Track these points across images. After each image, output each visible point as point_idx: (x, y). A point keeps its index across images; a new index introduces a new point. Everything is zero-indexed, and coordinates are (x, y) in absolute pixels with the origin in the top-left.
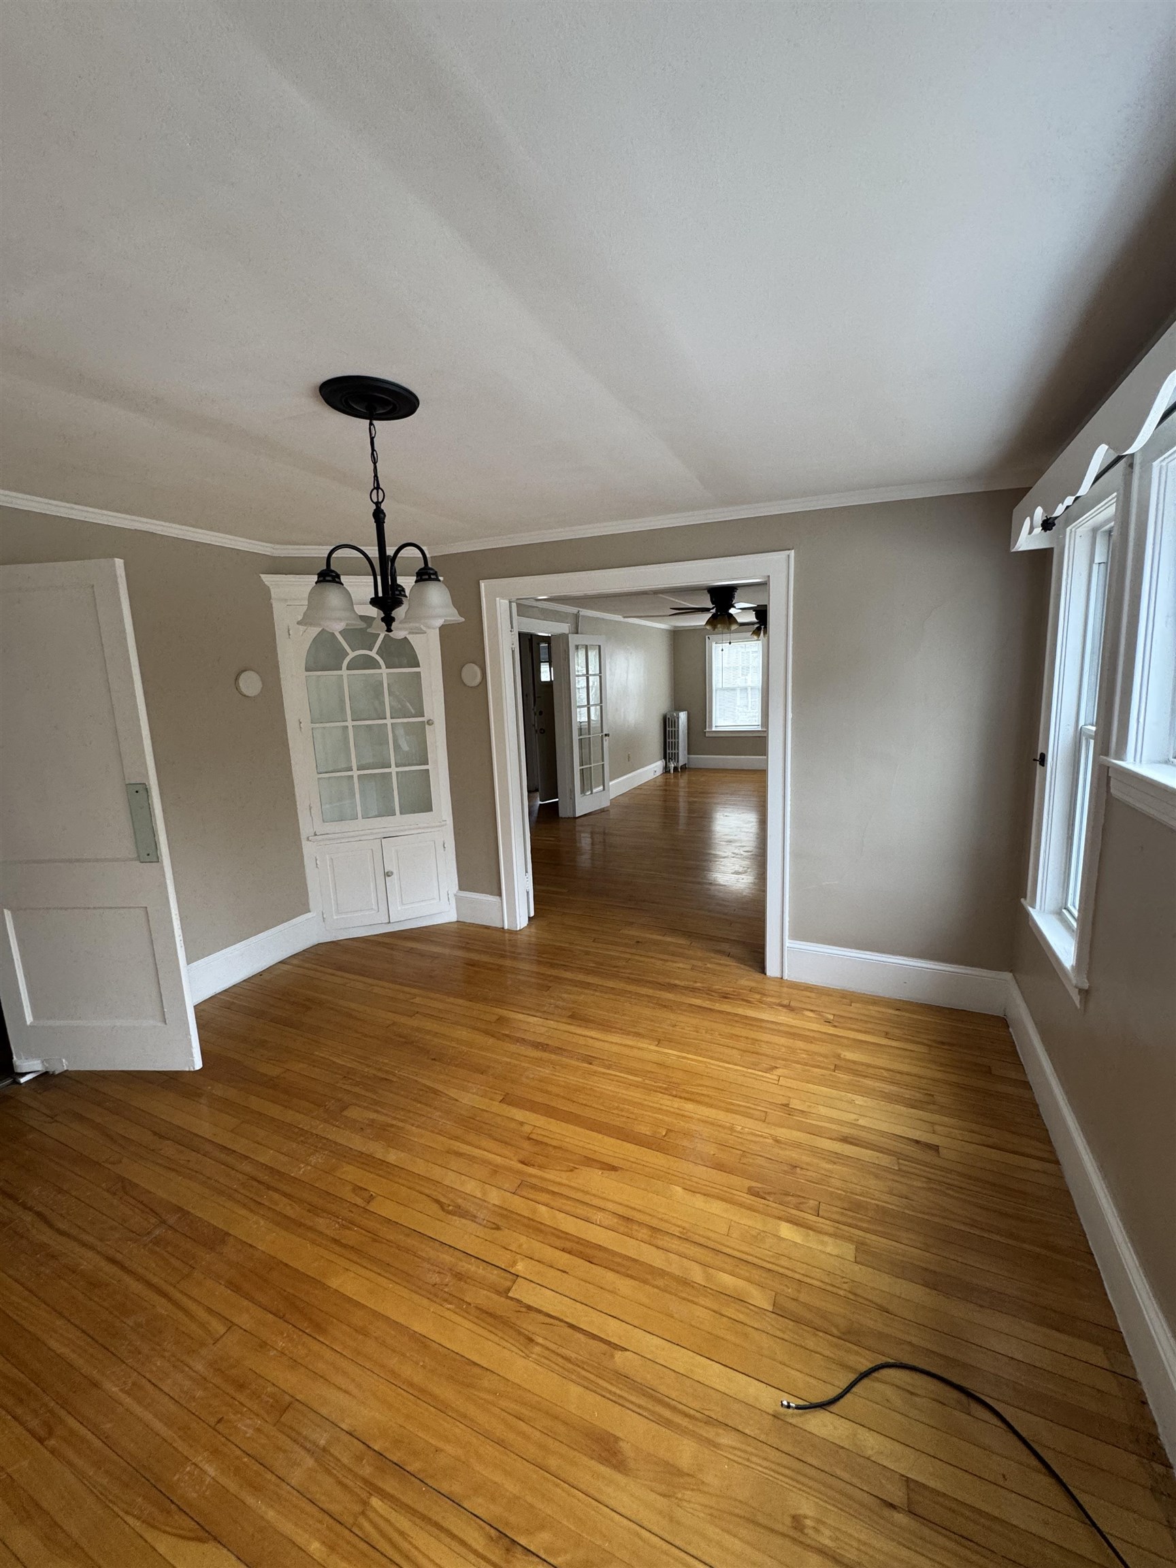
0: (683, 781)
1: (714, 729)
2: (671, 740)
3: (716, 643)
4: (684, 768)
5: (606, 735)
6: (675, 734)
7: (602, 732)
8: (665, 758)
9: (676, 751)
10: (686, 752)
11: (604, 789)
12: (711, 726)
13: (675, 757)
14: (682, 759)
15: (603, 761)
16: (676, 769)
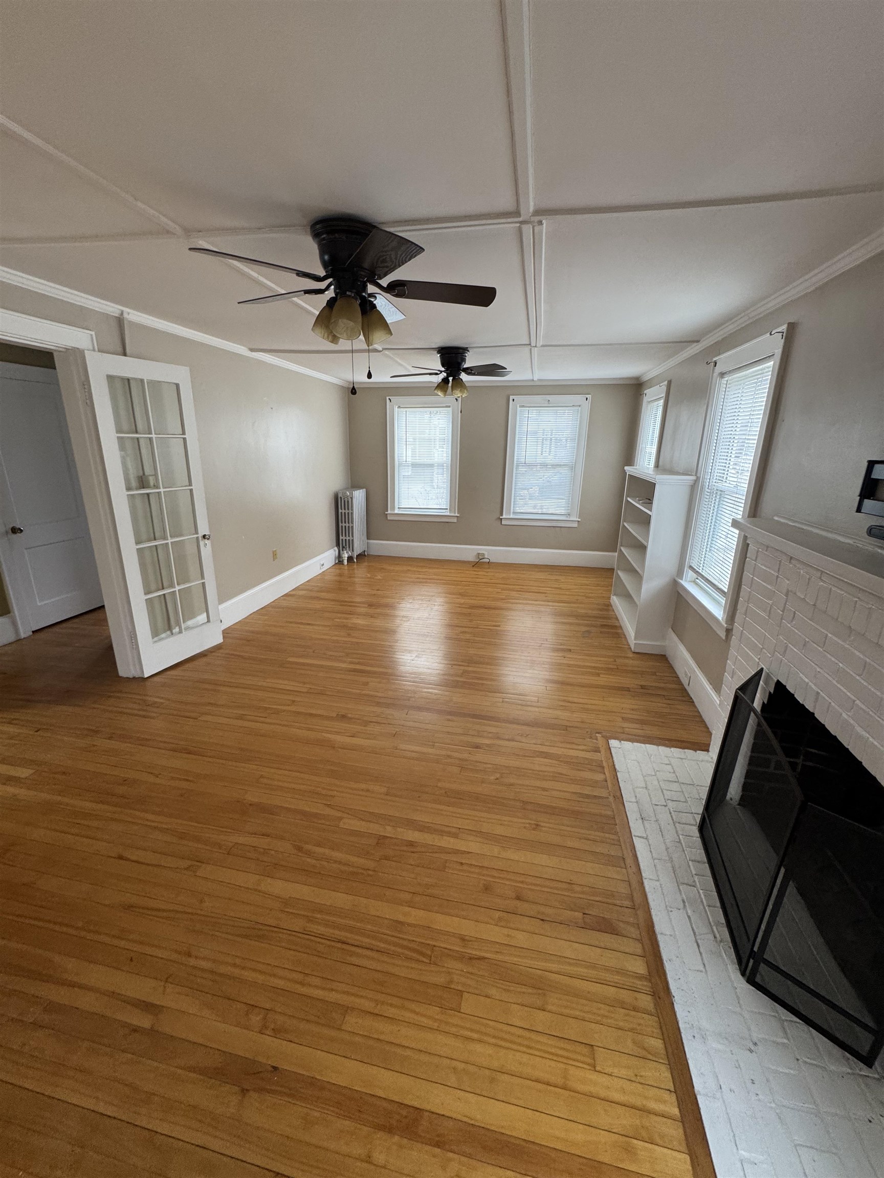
0: (361, 572)
1: (396, 511)
2: (344, 525)
3: (399, 407)
4: (361, 556)
5: (204, 537)
6: (349, 518)
7: (197, 533)
8: (338, 545)
9: (351, 538)
10: (365, 537)
11: (209, 621)
12: (393, 508)
13: (350, 545)
14: (358, 548)
15: (203, 577)
16: (350, 559)
